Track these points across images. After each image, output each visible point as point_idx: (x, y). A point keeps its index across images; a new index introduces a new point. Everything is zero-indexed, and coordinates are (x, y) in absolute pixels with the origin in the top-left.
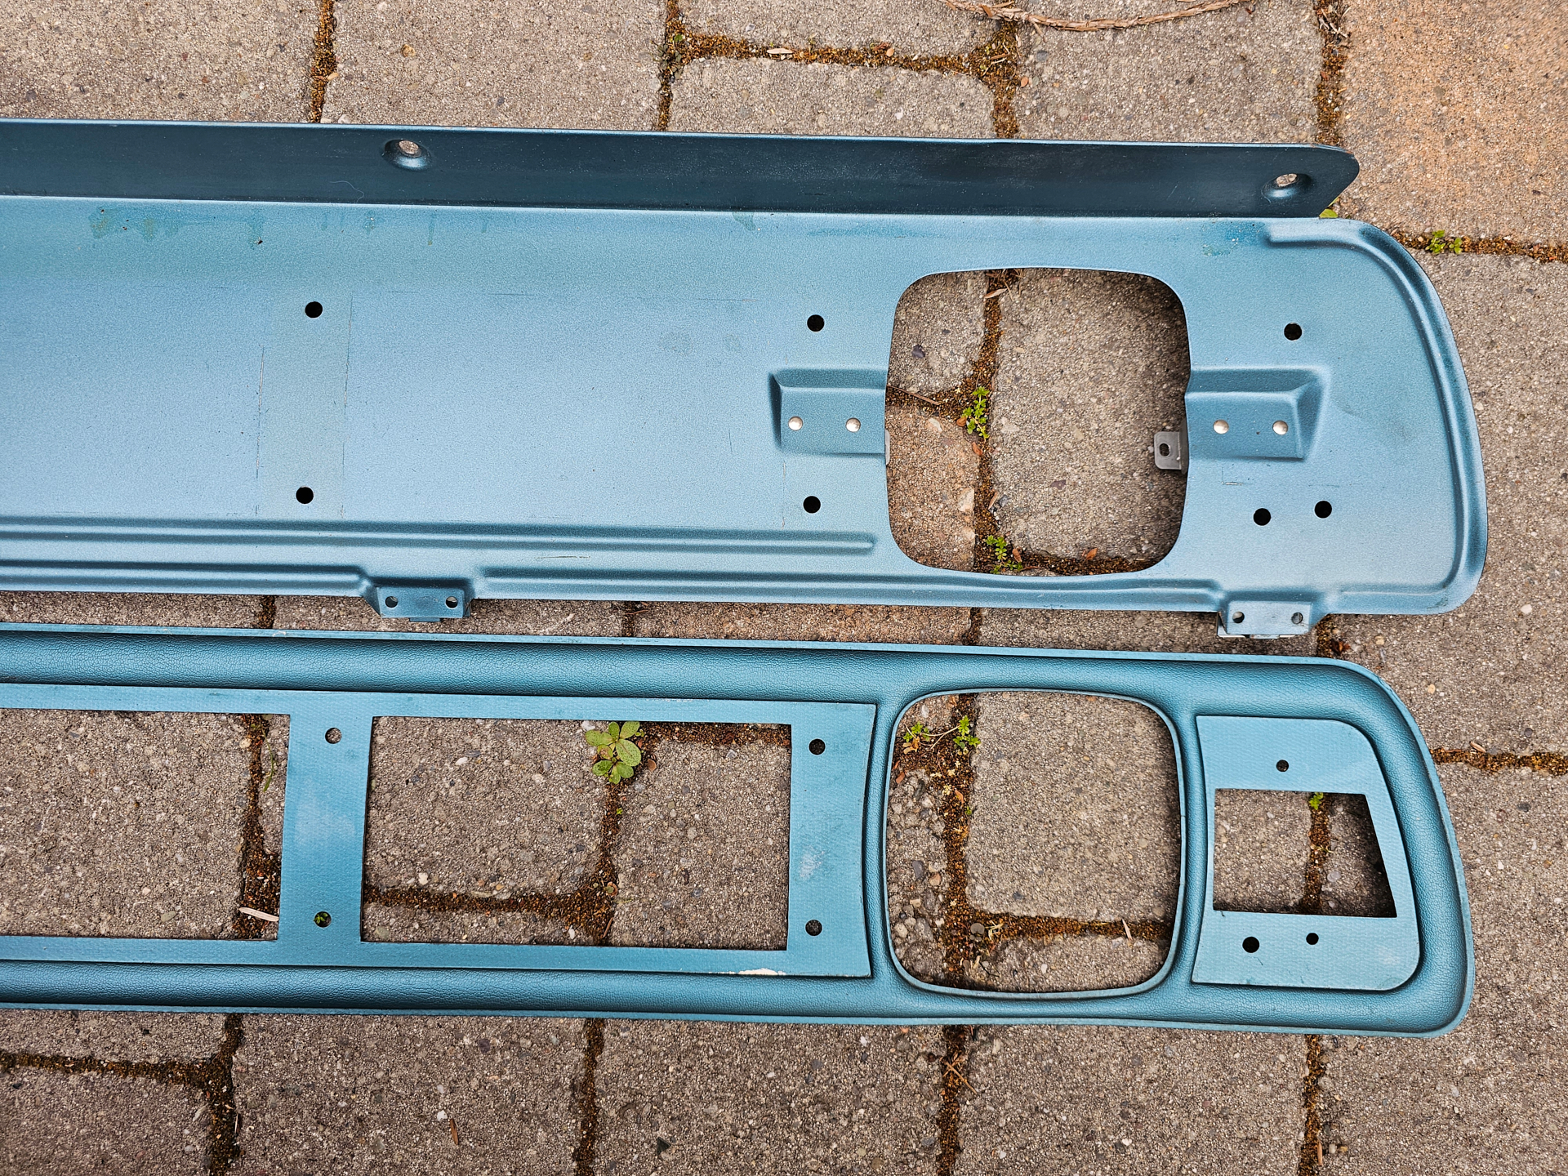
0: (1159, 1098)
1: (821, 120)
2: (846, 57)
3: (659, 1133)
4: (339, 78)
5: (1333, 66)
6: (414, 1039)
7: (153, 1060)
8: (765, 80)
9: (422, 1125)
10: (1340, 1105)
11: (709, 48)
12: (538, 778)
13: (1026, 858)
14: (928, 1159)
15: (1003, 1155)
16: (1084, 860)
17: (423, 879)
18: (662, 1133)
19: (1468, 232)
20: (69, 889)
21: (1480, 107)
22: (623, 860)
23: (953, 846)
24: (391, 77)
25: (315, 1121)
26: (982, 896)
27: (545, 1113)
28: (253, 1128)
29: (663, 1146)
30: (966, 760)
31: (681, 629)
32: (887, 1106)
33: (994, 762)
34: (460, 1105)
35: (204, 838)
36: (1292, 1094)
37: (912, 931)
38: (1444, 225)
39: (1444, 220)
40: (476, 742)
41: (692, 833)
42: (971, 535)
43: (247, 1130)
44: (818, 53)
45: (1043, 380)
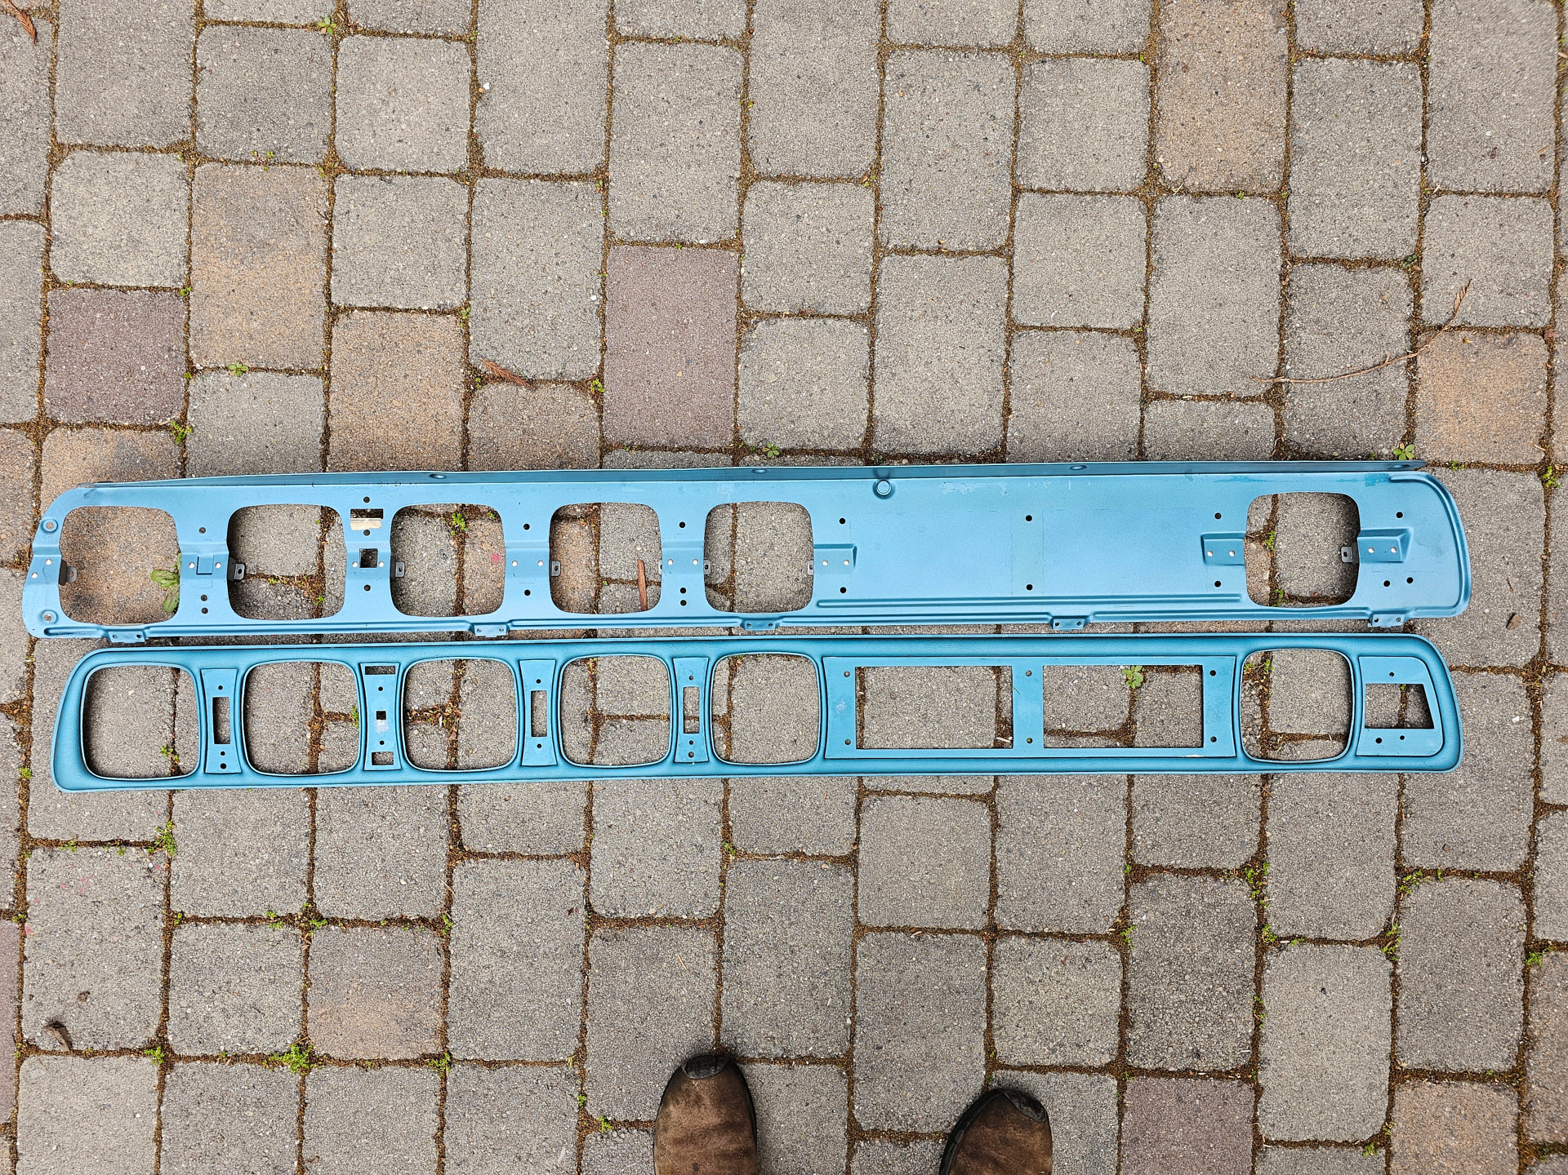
0: (1343, 798)
1: (1205, 425)
2: (1215, 398)
4: (1013, 417)
5: (1413, 391)
6: (1064, 783)
7: (968, 794)
8: (1182, 410)
9: (1069, 814)
10: (1411, 800)
11: (1160, 396)
12: (1105, 687)
13: (1292, 712)
14: (1256, 822)
15: (1284, 820)
16: (1314, 712)
17: (1064, 725)
18: (1157, 815)
19: (1467, 460)
20: (933, 732)
21: (1473, 407)
22: (1138, 717)
23: (1263, 707)
25: (1030, 813)
26: (1274, 727)
27: (1114, 809)
28: (1006, 817)
29: (1158, 820)
30: (1268, 676)
31: (1156, 630)
32: (1241, 804)
33: (1279, 676)
34: (1082, 806)
35: (981, 712)
36: (1393, 795)
37: (1249, 740)
38: (1457, 458)
39: (1457, 455)
40: (1081, 674)
41: (1164, 706)
42: (1268, 589)
43: (1004, 817)
44: (1201, 397)
45: (1295, 527)
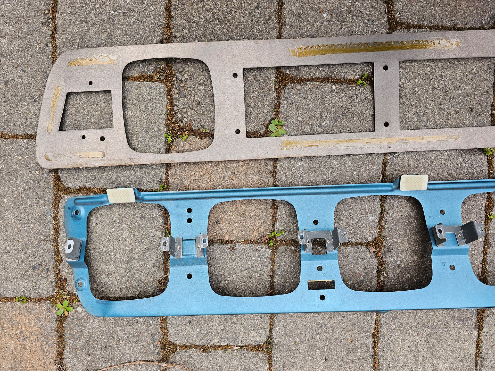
0: (102, 26)
1: (222, 327)
2: (215, 347)
3: (258, 11)
4: (371, 331)
5: (60, 354)
7: (412, 29)
8: (240, 338)
9: (331, 12)
10: (45, 26)
11: (258, 347)
12: (300, 119)
13: (148, 100)
14: (176, 5)
15: (151, 7)
17: (334, 87)
19: (14, 304)
20: (439, 80)
21: (12, 344)
22: (273, 95)
23: (171, 103)
24: (355, 332)
25: (363, 12)
26: (161, 87)
27: (293, 17)
28: (381, 10)
29: (257, 8)
30: (168, 129)
32: (188, 22)
33: (159, 129)
34: (320, 18)
36: (60, 28)
37: (183, 76)
38: (22, 306)
40: (320, 129)
41: (253, 104)
43: (383, 9)
44: (225, 348)
45: (149, 249)
